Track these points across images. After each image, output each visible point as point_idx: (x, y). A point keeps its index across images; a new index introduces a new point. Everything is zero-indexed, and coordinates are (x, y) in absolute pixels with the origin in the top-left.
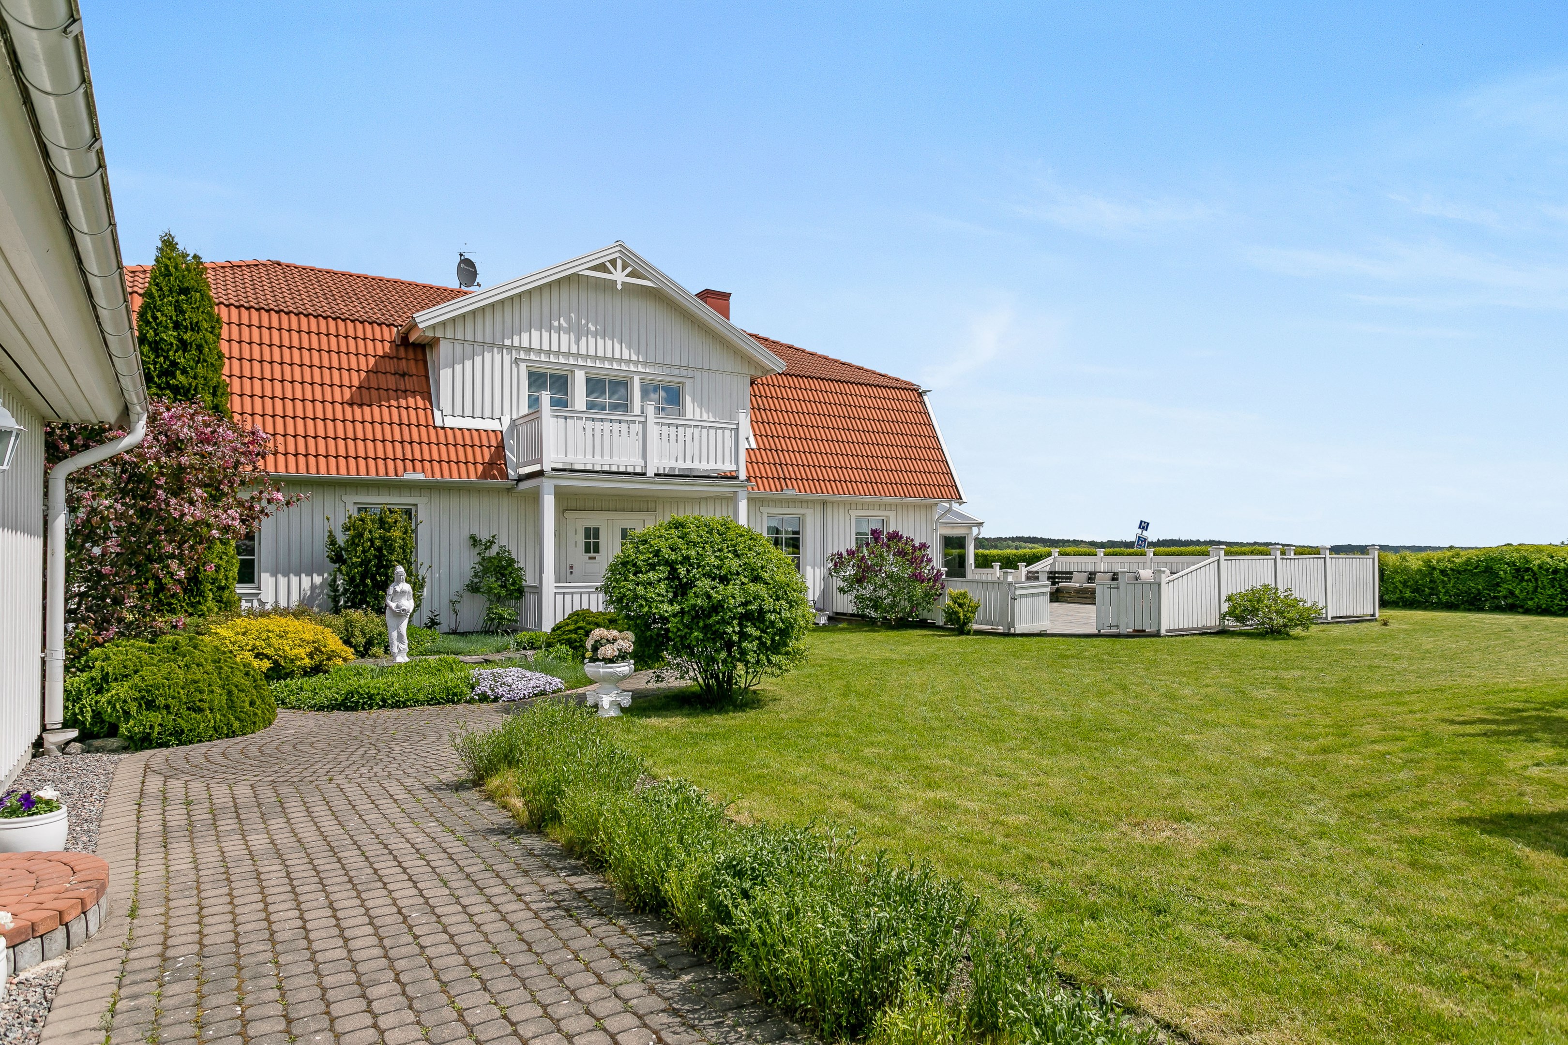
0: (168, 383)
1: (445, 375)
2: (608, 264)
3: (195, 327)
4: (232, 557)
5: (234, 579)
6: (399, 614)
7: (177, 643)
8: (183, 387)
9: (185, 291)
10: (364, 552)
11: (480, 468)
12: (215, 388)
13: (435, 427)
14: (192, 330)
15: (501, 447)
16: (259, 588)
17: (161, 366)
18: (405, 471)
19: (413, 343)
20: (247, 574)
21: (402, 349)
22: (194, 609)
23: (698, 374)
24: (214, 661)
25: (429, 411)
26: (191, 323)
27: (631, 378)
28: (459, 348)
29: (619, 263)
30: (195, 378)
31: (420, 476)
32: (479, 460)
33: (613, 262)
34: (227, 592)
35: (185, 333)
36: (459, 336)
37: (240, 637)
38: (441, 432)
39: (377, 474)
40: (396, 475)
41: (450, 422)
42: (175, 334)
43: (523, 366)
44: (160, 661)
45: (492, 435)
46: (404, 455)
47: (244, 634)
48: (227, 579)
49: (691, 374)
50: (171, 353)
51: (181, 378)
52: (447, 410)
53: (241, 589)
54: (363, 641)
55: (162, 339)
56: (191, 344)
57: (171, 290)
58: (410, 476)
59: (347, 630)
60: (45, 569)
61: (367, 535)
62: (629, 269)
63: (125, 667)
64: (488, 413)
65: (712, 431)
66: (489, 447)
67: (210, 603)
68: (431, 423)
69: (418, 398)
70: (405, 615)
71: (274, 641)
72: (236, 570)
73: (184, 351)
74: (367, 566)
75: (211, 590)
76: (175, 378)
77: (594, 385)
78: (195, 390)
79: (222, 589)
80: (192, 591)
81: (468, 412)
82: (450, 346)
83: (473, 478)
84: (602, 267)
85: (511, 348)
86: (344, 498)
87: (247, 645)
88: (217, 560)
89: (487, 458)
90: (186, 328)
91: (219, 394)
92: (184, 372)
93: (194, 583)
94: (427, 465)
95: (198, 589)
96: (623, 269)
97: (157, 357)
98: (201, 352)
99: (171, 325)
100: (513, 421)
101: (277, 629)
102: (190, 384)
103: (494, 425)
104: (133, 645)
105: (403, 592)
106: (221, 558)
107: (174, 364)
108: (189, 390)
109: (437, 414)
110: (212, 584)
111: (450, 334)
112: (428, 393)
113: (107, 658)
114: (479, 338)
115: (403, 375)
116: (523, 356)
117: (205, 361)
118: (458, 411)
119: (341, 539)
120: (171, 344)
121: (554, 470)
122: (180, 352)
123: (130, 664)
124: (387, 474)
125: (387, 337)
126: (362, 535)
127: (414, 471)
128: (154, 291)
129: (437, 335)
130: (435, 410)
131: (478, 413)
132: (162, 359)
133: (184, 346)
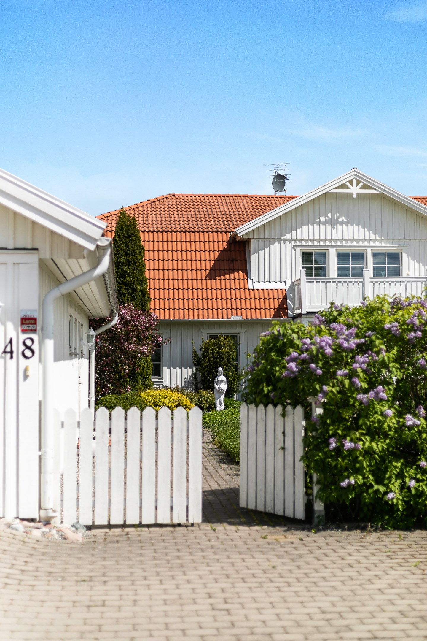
0: (122, 281)
1: (254, 258)
2: (348, 184)
3: (133, 254)
4: (150, 363)
5: (150, 374)
6: (221, 391)
7: (127, 396)
8: (128, 282)
9: (129, 236)
10: (209, 360)
11: (273, 312)
12: (141, 282)
13: (249, 289)
14: (132, 255)
15: (285, 299)
16: (162, 379)
17: (120, 274)
18: (232, 315)
19: (239, 241)
20: (157, 372)
21: (232, 245)
22: (134, 387)
23: (411, 243)
24: (139, 404)
25: (246, 280)
26: (131, 252)
27: (366, 250)
28: (261, 243)
29: (354, 182)
30: (133, 278)
31: (239, 318)
32: (272, 307)
33: (351, 182)
34: (147, 380)
35: (129, 257)
36: (262, 236)
37: (149, 397)
38: (252, 292)
39: (218, 318)
40: (227, 318)
41: (257, 286)
42: (125, 258)
43: (298, 249)
44: (122, 402)
45: (280, 292)
46: (232, 306)
47: (151, 396)
48: (147, 374)
49: (406, 243)
50: (124, 267)
51: (128, 278)
52: (255, 279)
53: (154, 379)
54: (207, 406)
55: (120, 261)
56: (131, 262)
57: (123, 237)
58: (235, 318)
59: (200, 400)
60: (89, 371)
61: (210, 351)
62: (361, 184)
63: (112, 404)
64: (278, 279)
65: (414, 284)
66: (278, 299)
67: (140, 385)
68: (247, 287)
69: (240, 272)
70: (223, 393)
71: (162, 400)
72: (151, 369)
73: (129, 266)
74: (210, 367)
75: (140, 379)
76: (125, 278)
77: (342, 256)
78: (133, 283)
79: (145, 378)
80: (132, 379)
81: (267, 279)
82: (257, 242)
83: (268, 318)
84: (343, 186)
85: (290, 240)
86: (203, 331)
87: (152, 401)
88: (143, 365)
89: (277, 306)
90: (129, 254)
91: (143, 284)
92: (129, 275)
93: (133, 375)
94: (244, 311)
95: (135, 378)
96: (357, 185)
97: (118, 269)
98: (136, 265)
99: (124, 254)
100: (292, 283)
101: (163, 395)
102: (131, 281)
103: (281, 286)
104: (113, 397)
105: (222, 381)
106: (145, 364)
107: (125, 272)
108: (131, 284)
109: (250, 281)
110: (141, 376)
111: (256, 236)
112: (245, 269)
113: (106, 401)
114: (273, 236)
115: (233, 261)
116: (298, 243)
117: (137, 269)
118: (261, 279)
119: (200, 354)
120: (124, 262)
121: (308, 313)
122: (127, 266)
123: (113, 403)
124: (223, 318)
125: (225, 239)
126: (208, 351)
127: (237, 315)
128: (117, 238)
129: (249, 237)
130: (249, 279)
131: (272, 279)
132: (120, 270)
133: (129, 263)
